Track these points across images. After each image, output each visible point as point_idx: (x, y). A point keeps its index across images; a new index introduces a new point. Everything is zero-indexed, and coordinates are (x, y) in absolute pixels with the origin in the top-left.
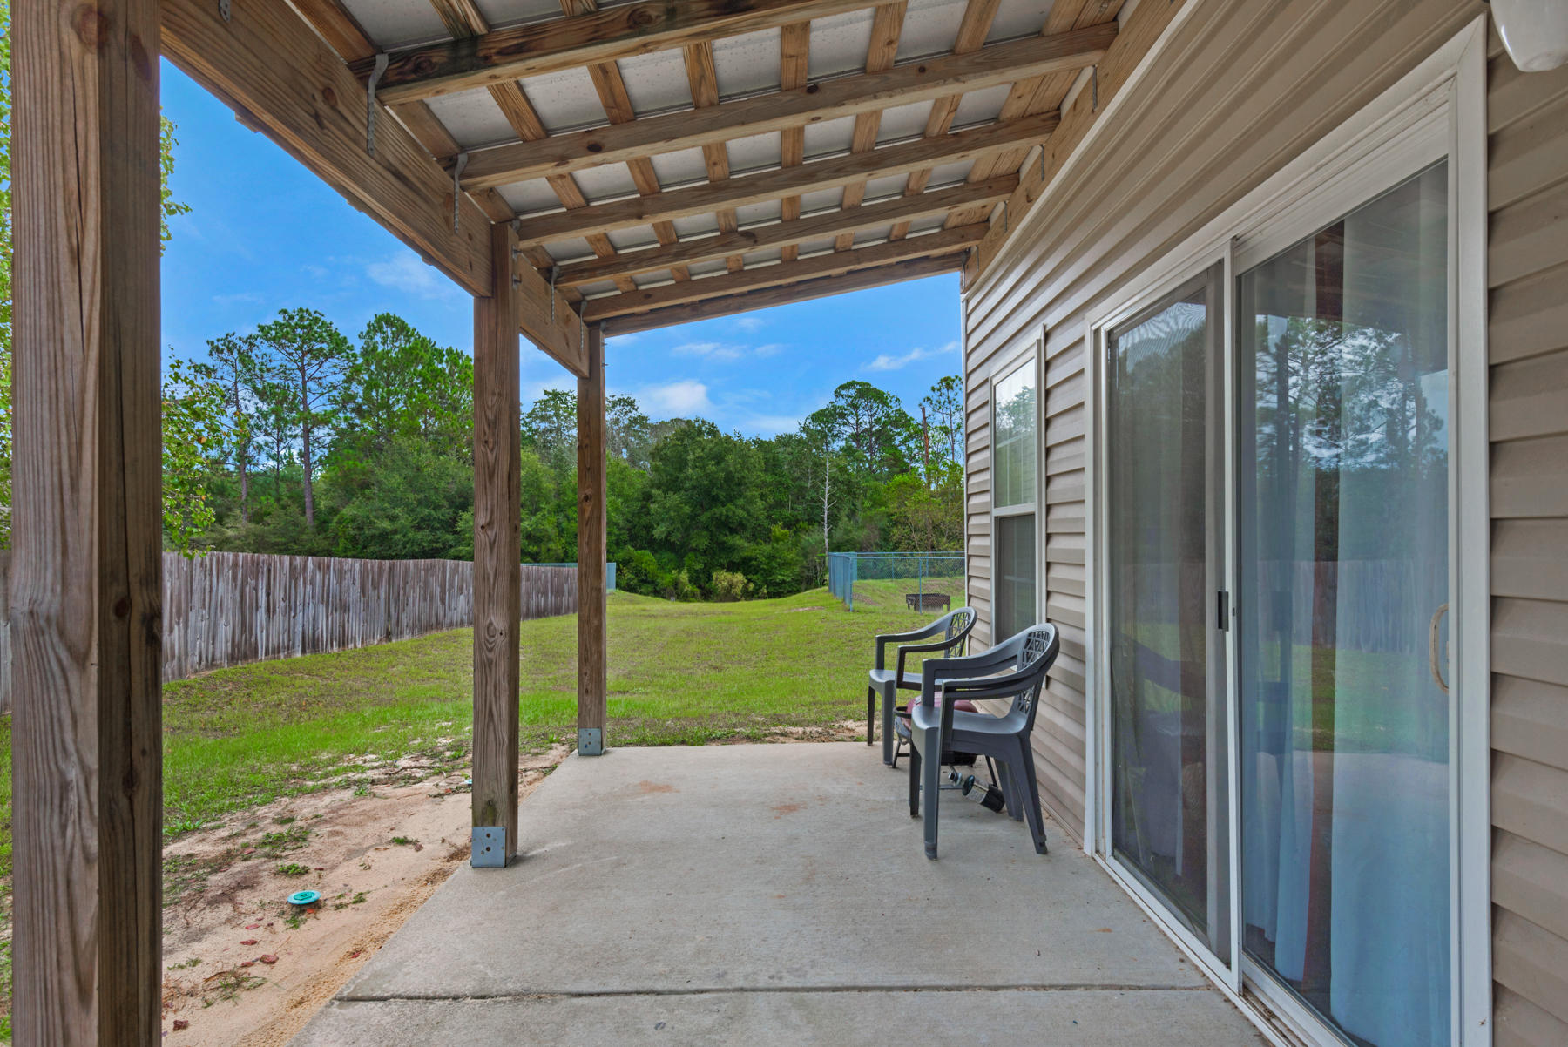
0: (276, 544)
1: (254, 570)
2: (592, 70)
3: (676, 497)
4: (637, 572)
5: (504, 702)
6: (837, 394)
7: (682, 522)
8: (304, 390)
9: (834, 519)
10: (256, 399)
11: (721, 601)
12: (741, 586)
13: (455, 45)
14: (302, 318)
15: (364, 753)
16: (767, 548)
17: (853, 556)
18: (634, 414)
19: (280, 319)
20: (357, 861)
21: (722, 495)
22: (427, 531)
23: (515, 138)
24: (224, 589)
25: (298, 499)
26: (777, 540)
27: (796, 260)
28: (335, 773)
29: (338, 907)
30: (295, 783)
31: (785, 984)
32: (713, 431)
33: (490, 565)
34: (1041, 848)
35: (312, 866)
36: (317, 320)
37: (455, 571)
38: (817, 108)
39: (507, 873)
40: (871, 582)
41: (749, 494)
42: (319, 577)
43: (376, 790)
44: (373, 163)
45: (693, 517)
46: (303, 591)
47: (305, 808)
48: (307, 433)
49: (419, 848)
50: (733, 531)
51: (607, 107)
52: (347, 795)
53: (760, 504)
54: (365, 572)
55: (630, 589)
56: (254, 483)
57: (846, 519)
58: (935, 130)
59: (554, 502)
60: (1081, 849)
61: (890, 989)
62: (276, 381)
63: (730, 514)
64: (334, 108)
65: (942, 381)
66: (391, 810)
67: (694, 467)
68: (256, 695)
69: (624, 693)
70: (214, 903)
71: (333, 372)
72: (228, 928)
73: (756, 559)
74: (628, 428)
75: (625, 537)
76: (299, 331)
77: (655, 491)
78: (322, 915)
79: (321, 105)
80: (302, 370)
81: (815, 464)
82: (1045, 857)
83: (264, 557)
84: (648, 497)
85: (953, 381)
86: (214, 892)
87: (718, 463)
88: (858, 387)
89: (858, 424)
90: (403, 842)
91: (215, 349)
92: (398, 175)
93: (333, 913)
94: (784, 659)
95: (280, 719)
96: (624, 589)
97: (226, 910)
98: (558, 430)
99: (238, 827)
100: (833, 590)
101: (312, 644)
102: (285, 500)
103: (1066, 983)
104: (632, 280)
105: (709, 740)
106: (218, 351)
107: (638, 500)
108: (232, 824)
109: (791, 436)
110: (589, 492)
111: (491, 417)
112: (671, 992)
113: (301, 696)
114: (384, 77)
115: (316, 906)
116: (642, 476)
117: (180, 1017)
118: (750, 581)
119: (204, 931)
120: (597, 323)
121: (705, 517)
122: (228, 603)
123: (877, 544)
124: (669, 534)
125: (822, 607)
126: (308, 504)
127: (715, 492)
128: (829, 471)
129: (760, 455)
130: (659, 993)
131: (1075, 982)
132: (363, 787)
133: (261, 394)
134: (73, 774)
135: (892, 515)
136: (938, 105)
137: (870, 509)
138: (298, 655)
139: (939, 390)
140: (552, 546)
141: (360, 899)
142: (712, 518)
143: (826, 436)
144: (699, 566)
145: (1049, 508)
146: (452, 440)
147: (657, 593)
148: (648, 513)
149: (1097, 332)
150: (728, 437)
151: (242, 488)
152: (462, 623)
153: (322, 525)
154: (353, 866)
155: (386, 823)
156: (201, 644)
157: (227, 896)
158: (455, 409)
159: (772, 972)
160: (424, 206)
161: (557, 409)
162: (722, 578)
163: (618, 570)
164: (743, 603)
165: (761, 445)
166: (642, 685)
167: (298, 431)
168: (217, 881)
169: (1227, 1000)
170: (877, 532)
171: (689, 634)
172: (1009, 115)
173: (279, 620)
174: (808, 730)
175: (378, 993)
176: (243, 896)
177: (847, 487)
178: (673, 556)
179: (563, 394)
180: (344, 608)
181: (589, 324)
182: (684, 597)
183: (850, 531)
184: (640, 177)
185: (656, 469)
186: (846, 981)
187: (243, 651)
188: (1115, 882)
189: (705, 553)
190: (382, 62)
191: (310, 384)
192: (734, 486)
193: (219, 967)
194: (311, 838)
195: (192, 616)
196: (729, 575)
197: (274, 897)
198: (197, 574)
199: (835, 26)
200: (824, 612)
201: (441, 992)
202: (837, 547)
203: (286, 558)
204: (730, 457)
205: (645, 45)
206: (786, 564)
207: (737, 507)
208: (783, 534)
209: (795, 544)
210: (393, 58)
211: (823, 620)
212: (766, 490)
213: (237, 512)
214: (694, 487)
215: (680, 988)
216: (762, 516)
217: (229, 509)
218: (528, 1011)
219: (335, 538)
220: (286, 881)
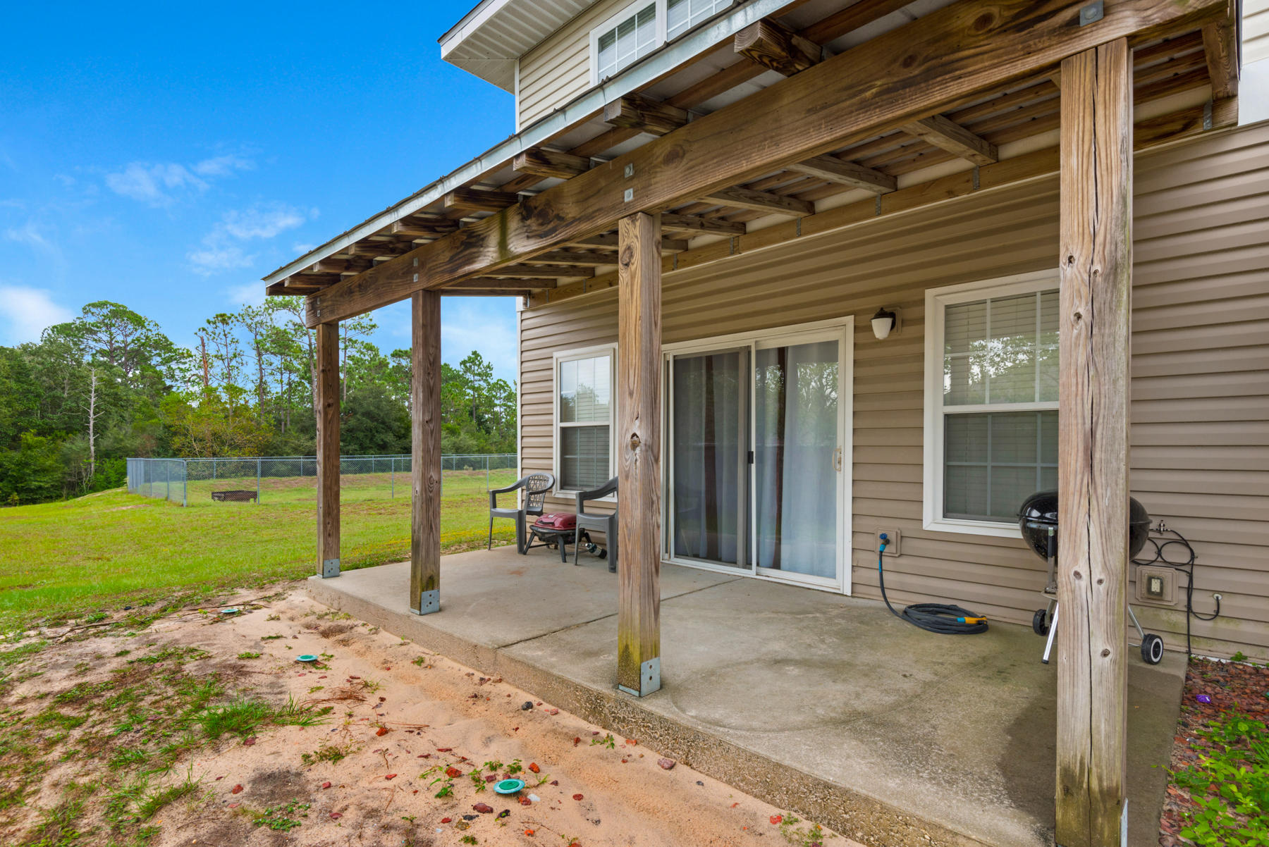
6: (86, 311)
16: (16, 455)
26: (30, 447)
33: (430, 443)
57: (114, 429)
65: (217, 317)
85: (230, 318)
88: (112, 308)
89: (110, 342)
123: (153, 451)
128: (95, 383)
135: (171, 426)
139: (215, 323)
169: (752, 578)
170: (153, 441)
175: (511, 643)
183: (122, 440)
200: (154, 508)
201: (535, 636)
202: (105, 454)
206: (44, 471)
208: (37, 442)
209: (53, 451)
212: (12, 397)
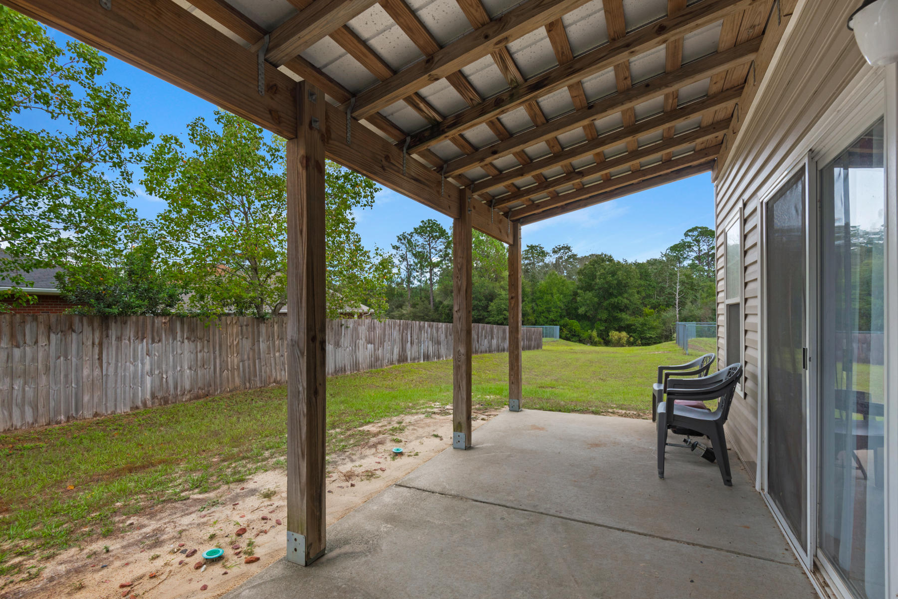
0: (419, 317)
1: (406, 327)
2: (487, 124)
3: (590, 294)
4: (570, 331)
5: (464, 382)
6: (686, 235)
7: (594, 306)
8: (430, 253)
9: (682, 304)
10: (413, 258)
11: (615, 346)
12: (626, 339)
13: (432, 128)
14: (429, 223)
15: (436, 402)
16: (641, 320)
17: (694, 324)
18: (570, 253)
19: (421, 224)
20: (419, 441)
21: (615, 292)
22: (476, 311)
23: (463, 155)
24: (396, 334)
25: (428, 298)
26: (647, 315)
27: (610, 179)
28: (423, 408)
29: (409, 456)
30: (407, 410)
31: (561, 515)
32: (610, 259)
33: (459, 326)
34: (728, 482)
35: (403, 440)
36: (434, 223)
37: (483, 329)
38: (593, 115)
39: (465, 452)
40: (705, 339)
41: (630, 291)
42: (429, 330)
43: (433, 416)
44: (405, 178)
45: (599, 304)
46: (424, 335)
47: (408, 419)
48: (431, 270)
49: (441, 439)
50: (621, 311)
51: (498, 135)
52: (422, 416)
53: (637, 296)
54: (447, 329)
55: (567, 339)
56: (412, 292)
57: (690, 304)
58: (669, 109)
59: (531, 297)
60: (754, 487)
61: (611, 528)
62: (420, 250)
63: (620, 302)
64: (389, 162)
66: (435, 424)
67: (600, 279)
68: (406, 376)
69: (552, 388)
70: (370, 447)
71: (440, 245)
72: (372, 457)
73: (634, 325)
74: (567, 260)
75: (565, 313)
76: (428, 229)
77: (579, 291)
78: (403, 457)
79: (384, 163)
80: (429, 244)
81: (671, 274)
82: (730, 488)
83: (410, 322)
84: (576, 294)
86: (371, 444)
87: (613, 276)
88: (700, 230)
89: (700, 251)
90: (436, 436)
91: (400, 239)
92: (416, 180)
93: (407, 457)
94: (641, 378)
95: (412, 386)
96: (564, 339)
97: (373, 450)
98: (533, 263)
99: (385, 423)
100: (678, 343)
101: (427, 357)
102: (423, 299)
103: (706, 545)
104: (530, 199)
105: (573, 411)
106: (401, 240)
107: (571, 295)
108: (384, 422)
109: (656, 260)
110: (513, 295)
111: (459, 267)
112: (512, 508)
113: (420, 378)
114: (409, 145)
115: (401, 454)
116: (573, 283)
117: (353, 483)
118: (631, 336)
119: (366, 456)
120: (518, 220)
121: (606, 303)
122: (397, 340)
123: (710, 318)
124: (587, 312)
125: (669, 352)
126: (431, 300)
127: (611, 291)
128: (679, 277)
129: (637, 271)
130: (507, 507)
131: (712, 546)
132: (430, 415)
133: (415, 255)
134: (301, 389)
136: (667, 97)
137: (706, 298)
138: (422, 361)
140: (530, 318)
141: (417, 454)
142: (610, 304)
143: (679, 258)
144: (602, 328)
145: (746, 300)
146: (486, 270)
147: (581, 341)
148: (576, 302)
149: (762, 203)
150: (619, 262)
151: (409, 293)
152: (486, 352)
153: (436, 308)
154: (417, 443)
155: (432, 428)
156: (388, 355)
157: (375, 446)
158: (488, 257)
159: (558, 509)
160: (427, 189)
161: (532, 253)
162: (614, 335)
163: (561, 329)
164: (627, 348)
165: (637, 265)
166: (562, 385)
167: (428, 270)
168: (374, 440)
169: (805, 573)
170: (710, 311)
171: (591, 362)
172: (712, 92)
173: (415, 347)
174: (628, 412)
175: (408, 485)
176: (379, 446)
177: (690, 286)
178: (589, 323)
179: (536, 246)
180: (439, 343)
181: (513, 221)
182: (594, 344)
183: (693, 311)
184: (520, 159)
185: (580, 280)
186: (590, 520)
187: (402, 359)
188: (767, 506)
189: (606, 321)
190: (408, 139)
191: (433, 250)
192: (622, 287)
193: (367, 469)
194: (406, 430)
195: (385, 344)
196: (617, 333)
197: (389, 449)
198: (387, 327)
199: (596, 78)
200: (670, 354)
201: (428, 489)
202: (684, 319)
203: (418, 322)
204: (619, 273)
205: (503, 111)
206: (652, 328)
207: (624, 298)
208: (650, 312)
209: (658, 318)
210: (412, 137)
211: (668, 359)
212: (641, 289)
213: (407, 303)
214: (600, 289)
215: (516, 507)
216: (639, 302)
217: (404, 302)
218: (456, 502)
219: (441, 314)
220: (394, 444)
